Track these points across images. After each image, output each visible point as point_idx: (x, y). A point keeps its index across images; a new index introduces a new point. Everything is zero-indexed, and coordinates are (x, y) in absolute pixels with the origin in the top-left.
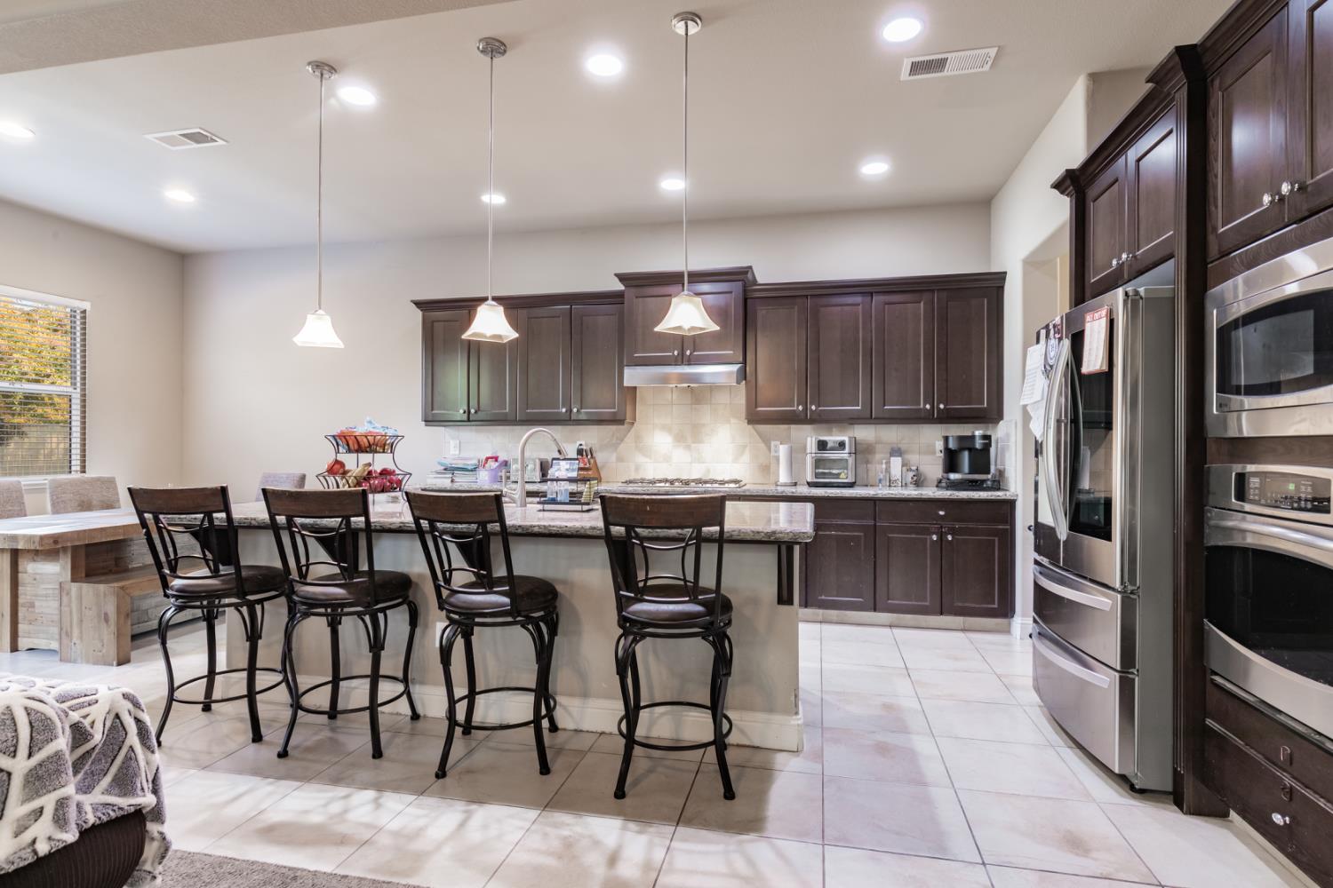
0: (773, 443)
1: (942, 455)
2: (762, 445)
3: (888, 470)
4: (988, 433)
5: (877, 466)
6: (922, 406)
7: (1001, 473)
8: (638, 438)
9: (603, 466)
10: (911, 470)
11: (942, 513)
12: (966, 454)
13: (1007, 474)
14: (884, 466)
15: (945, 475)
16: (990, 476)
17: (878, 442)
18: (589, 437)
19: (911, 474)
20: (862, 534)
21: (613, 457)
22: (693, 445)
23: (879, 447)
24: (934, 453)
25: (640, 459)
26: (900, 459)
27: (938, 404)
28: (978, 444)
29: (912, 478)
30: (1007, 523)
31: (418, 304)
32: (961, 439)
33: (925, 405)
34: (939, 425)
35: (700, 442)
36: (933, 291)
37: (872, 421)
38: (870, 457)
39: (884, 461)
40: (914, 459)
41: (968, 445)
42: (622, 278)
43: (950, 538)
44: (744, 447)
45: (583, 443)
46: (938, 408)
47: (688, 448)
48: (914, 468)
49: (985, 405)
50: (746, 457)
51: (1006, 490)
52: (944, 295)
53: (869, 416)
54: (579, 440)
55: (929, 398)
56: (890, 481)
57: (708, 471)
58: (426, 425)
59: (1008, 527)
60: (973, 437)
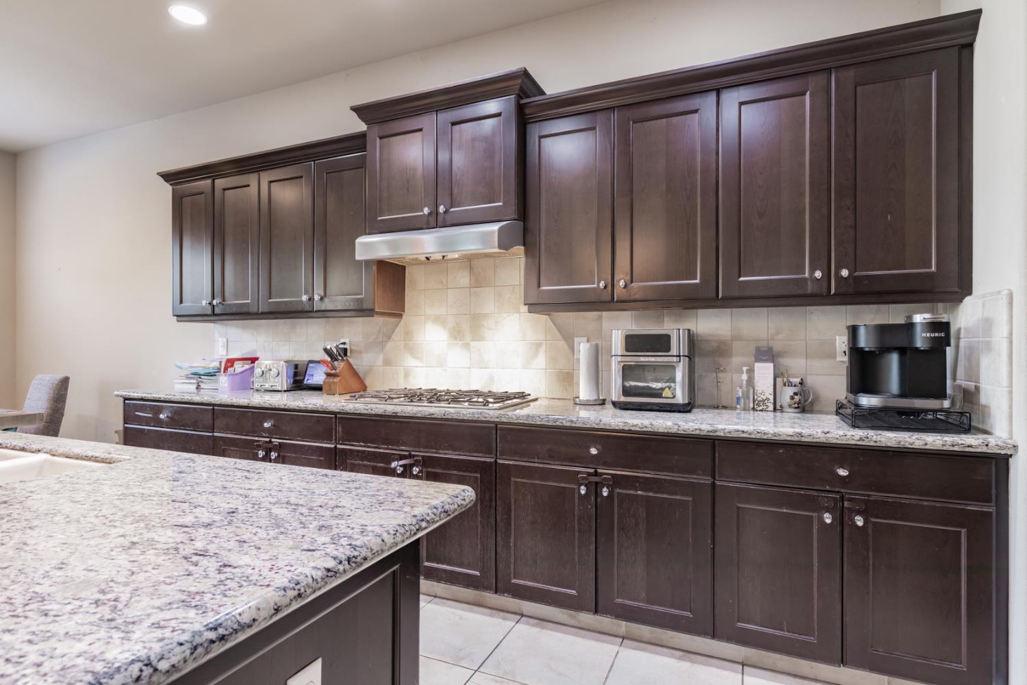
0: (576, 340)
1: (846, 359)
2: (562, 344)
3: (751, 382)
4: (944, 318)
5: (735, 376)
6: (807, 275)
7: (970, 396)
8: (408, 335)
9: (368, 372)
10: (791, 384)
11: (843, 472)
12: (894, 358)
13: (983, 400)
14: (745, 377)
15: (851, 397)
16: (946, 404)
17: (737, 337)
18: (352, 333)
19: (790, 391)
20: (690, 499)
21: (380, 361)
22: (473, 344)
23: (737, 346)
24: (832, 355)
25: (410, 362)
26: (771, 365)
27: (838, 269)
28: (921, 340)
29: (792, 398)
30: (989, 501)
31: (168, 177)
32: (883, 330)
33: (812, 271)
34: (843, 307)
35: (481, 339)
36: (829, 71)
37: (719, 303)
38: (722, 361)
39: (745, 369)
40: (797, 366)
41: (901, 342)
42: (360, 111)
43: (860, 522)
44: (539, 345)
45: (347, 341)
46: (839, 278)
47: (467, 346)
48: (797, 380)
49: (933, 269)
50: (541, 360)
51: (986, 432)
52: (850, 73)
53: (714, 295)
54: (343, 338)
55: (821, 258)
56: (754, 401)
57: (491, 379)
58: (178, 321)
59: (992, 510)
60: (910, 326)
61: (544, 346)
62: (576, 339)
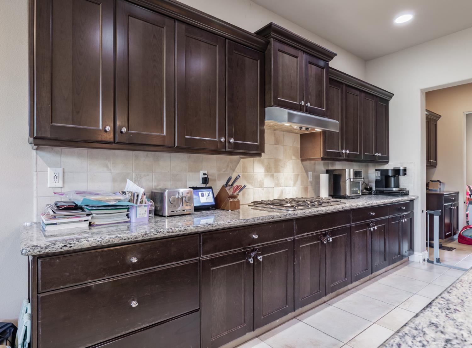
2: (305, 174)
6: (374, 154)
8: (244, 169)
11: (404, 208)
18: (209, 167)
35: (279, 172)
44: (298, 175)
54: (201, 170)
57: (282, 192)
61: (300, 175)
62: (309, 172)
